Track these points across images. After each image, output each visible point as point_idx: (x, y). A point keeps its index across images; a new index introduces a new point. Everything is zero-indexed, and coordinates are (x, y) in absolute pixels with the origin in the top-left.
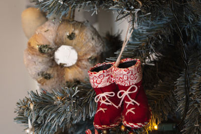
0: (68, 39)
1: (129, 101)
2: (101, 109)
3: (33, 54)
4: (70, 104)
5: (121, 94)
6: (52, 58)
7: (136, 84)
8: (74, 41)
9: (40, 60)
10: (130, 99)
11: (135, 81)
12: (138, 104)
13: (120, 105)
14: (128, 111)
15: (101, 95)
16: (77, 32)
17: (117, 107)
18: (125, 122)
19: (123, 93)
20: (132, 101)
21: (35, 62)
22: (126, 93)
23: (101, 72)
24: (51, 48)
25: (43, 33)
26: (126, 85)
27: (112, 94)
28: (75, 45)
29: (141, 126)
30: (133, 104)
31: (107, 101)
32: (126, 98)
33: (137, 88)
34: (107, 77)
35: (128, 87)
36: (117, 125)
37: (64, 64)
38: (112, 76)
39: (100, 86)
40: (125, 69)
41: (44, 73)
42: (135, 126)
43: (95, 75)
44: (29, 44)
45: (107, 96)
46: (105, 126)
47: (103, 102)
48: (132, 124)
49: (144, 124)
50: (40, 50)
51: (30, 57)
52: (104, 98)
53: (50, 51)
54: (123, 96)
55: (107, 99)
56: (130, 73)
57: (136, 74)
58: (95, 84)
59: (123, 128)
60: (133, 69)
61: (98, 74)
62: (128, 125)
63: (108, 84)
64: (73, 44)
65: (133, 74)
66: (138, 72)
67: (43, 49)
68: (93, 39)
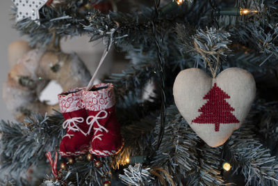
0: (51, 72)
1: (98, 127)
2: (67, 135)
3: (12, 86)
4: (38, 131)
5: (90, 120)
6: (33, 92)
7: (106, 110)
8: (59, 74)
9: (20, 93)
10: (99, 125)
11: (105, 107)
12: (107, 131)
13: (89, 132)
14: (96, 137)
15: (69, 121)
16: (61, 64)
17: (85, 134)
18: (91, 150)
19: (92, 118)
20: (101, 128)
21: (14, 95)
22: (95, 118)
23: (70, 95)
24: (32, 80)
25: (25, 63)
26: (96, 110)
27: (81, 120)
28: (60, 78)
29: (107, 154)
30: (101, 131)
31: (75, 127)
32: (95, 125)
33: (107, 114)
34: (77, 101)
35: (98, 112)
36: (83, 153)
37: (48, 101)
38: (82, 101)
39: (68, 110)
40: (95, 92)
41: (24, 109)
42: (101, 154)
43: (64, 98)
44: (9, 75)
45: (75, 122)
46: (69, 153)
47: (71, 128)
48: (97, 151)
49: (111, 152)
50: (20, 82)
51: (9, 89)
52: (72, 124)
53: (31, 83)
54: (92, 122)
55: (75, 125)
56: (100, 97)
57: (106, 98)
58: (64, 108)
59: (89, 157)
60: (104, 93)
61: (67, 97)
62: (94, 153)
63: (77, 109)
64: (58, 77)
65: (104, 97)
66: (110, 97)
67: (24, 81)
68: (79, 72)
